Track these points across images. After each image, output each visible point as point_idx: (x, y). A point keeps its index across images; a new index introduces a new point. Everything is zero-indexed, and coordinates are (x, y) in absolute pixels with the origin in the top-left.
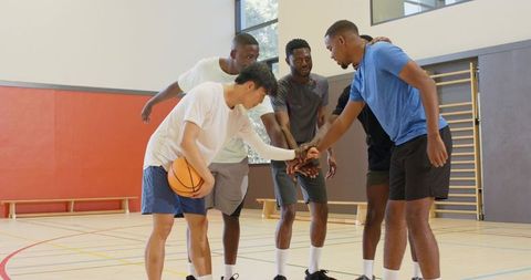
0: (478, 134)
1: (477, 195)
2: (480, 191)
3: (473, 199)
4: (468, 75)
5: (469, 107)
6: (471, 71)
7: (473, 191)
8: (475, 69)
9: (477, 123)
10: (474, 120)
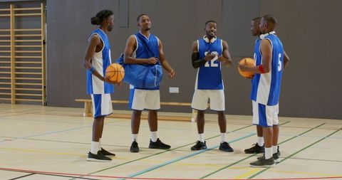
0: (44, 51)
1: (43, 90)
2: (45, 87)
3: (40, 92)
4: (39, 11)
5: (40, 32)
6: (42, 8)
7: (40, 87)
8: (44, 7)
9: (44, 43)
10: (42, 41)
